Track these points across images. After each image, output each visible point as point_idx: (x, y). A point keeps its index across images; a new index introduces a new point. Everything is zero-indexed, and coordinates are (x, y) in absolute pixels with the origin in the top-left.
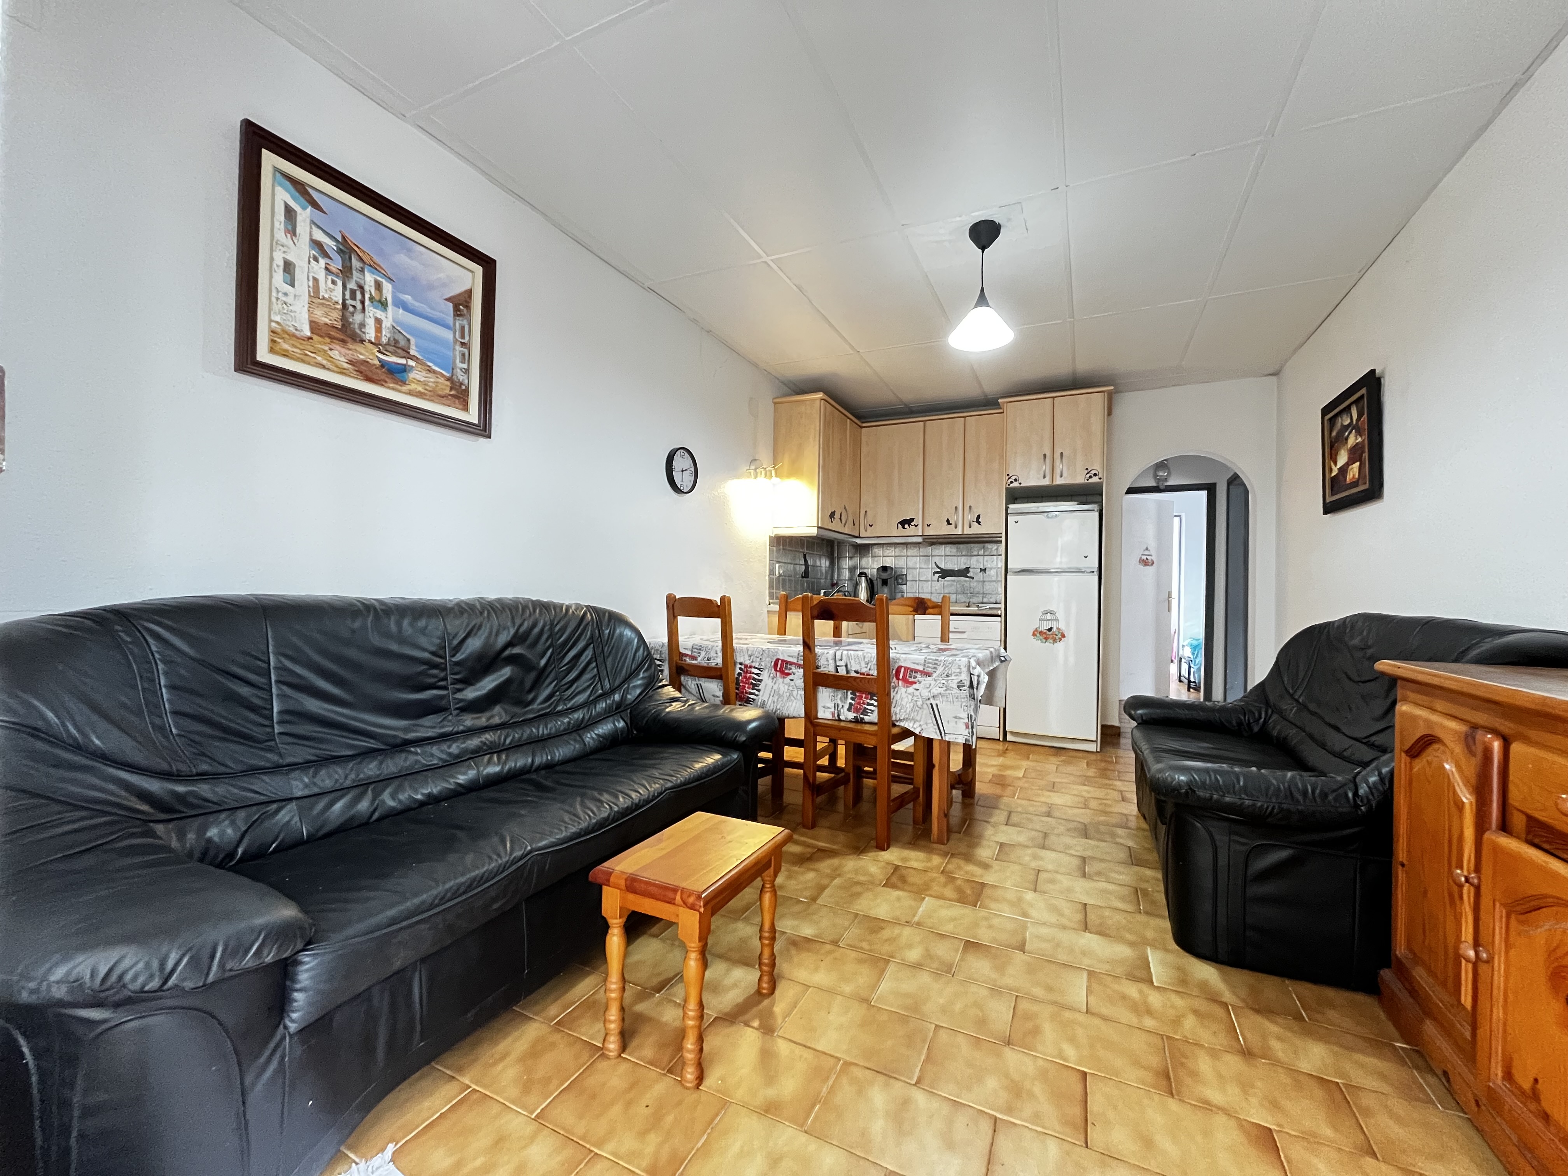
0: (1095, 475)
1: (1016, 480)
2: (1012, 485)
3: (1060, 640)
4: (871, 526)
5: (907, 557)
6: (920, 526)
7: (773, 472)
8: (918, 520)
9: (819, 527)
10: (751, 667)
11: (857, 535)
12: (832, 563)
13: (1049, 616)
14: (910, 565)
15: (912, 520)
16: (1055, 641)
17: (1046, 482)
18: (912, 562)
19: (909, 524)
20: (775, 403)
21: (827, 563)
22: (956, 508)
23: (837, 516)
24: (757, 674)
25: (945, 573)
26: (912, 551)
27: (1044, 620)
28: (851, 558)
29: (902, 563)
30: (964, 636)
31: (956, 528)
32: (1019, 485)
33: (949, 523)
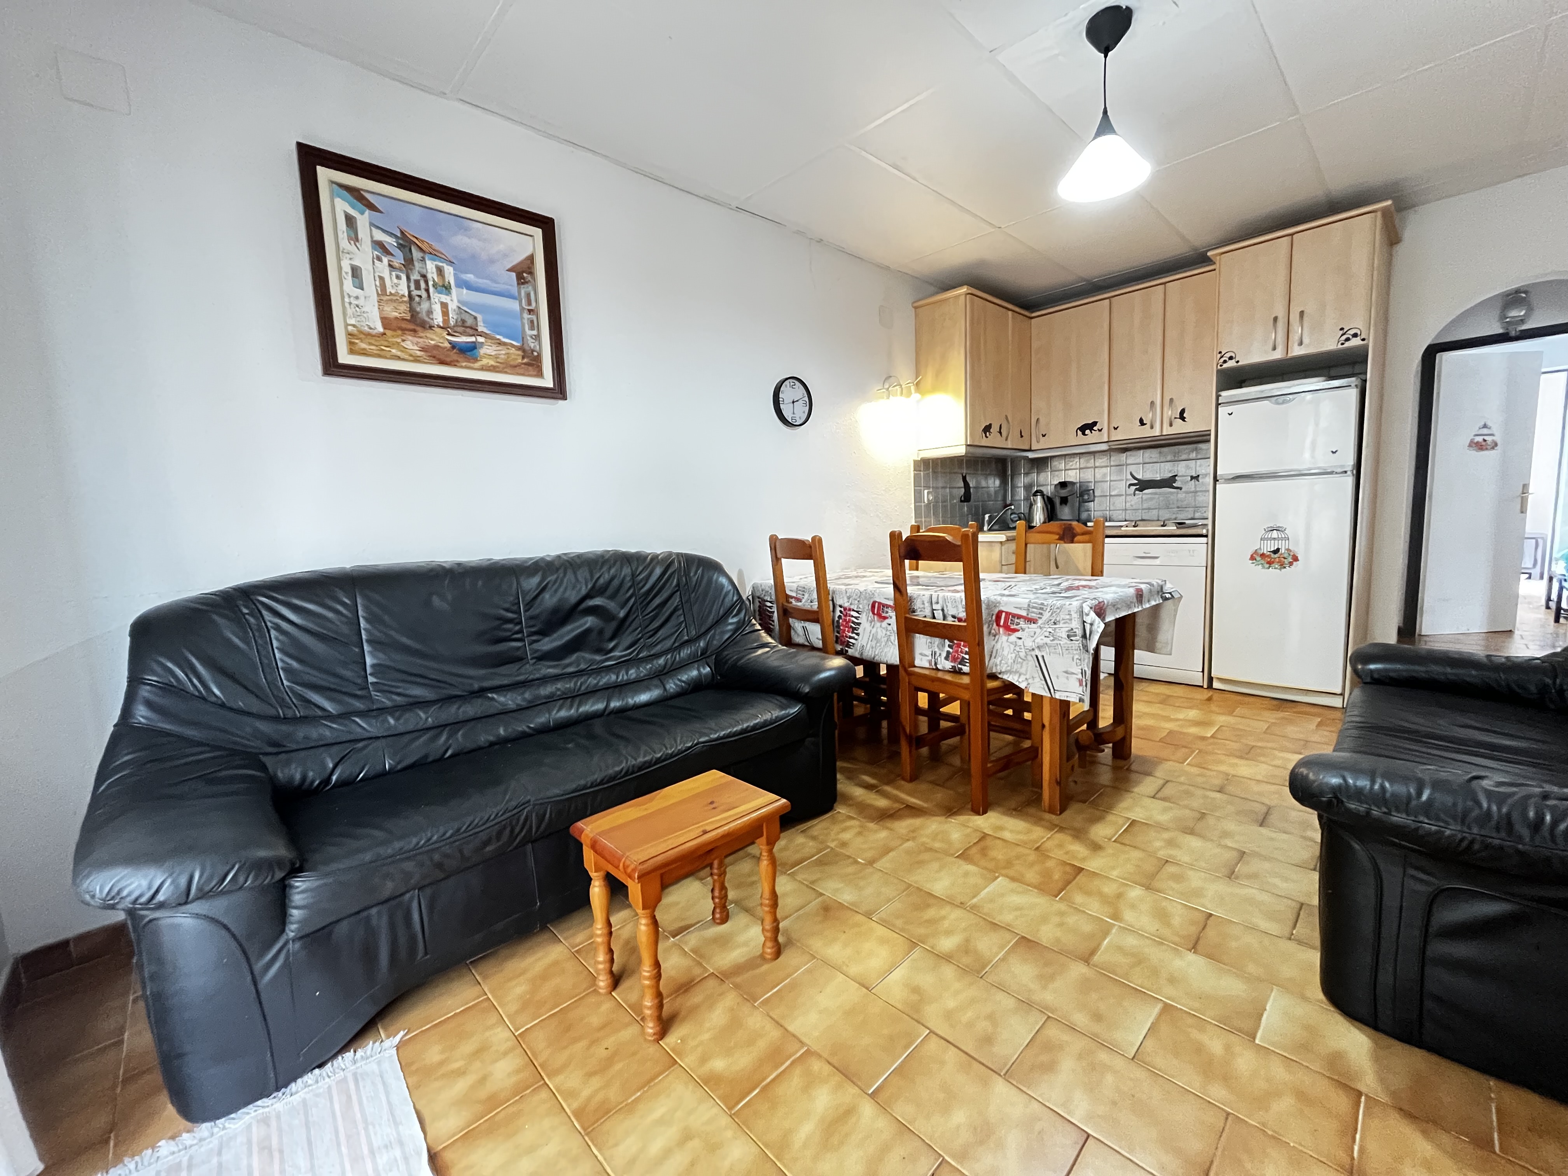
0: (1355, 335)
1: (1231, 358)
2: (1225, 366)
3: (1291, 564)
4: (1044, 436)
5: (1096, 467)
6: (1105, 430)
7: (913, 388)
8: (1103, 423)
9: (967, 445)
10: (850, 610)
11: (1027, 448)
12: (1004, 482)
13: (1275, 534)
14: (1098, 477)
15: (1095, 423)
16: (1282, 566)
17: (1278, 355)
18: (1099, 473)
19: (1091, 429)
20: (916, 308)
21: (997, 482)
22: (1152, 403)
23: (995, 429)
24: (856, 618)
25: (1143, 485)
26: (1101, 461)
27: (1267, 539)
28: (1026, 474)
29: (1088, 476)
30: (1157, 562)
31: (1152, 427)
32: (1235, 364)
33: (1142, 423)
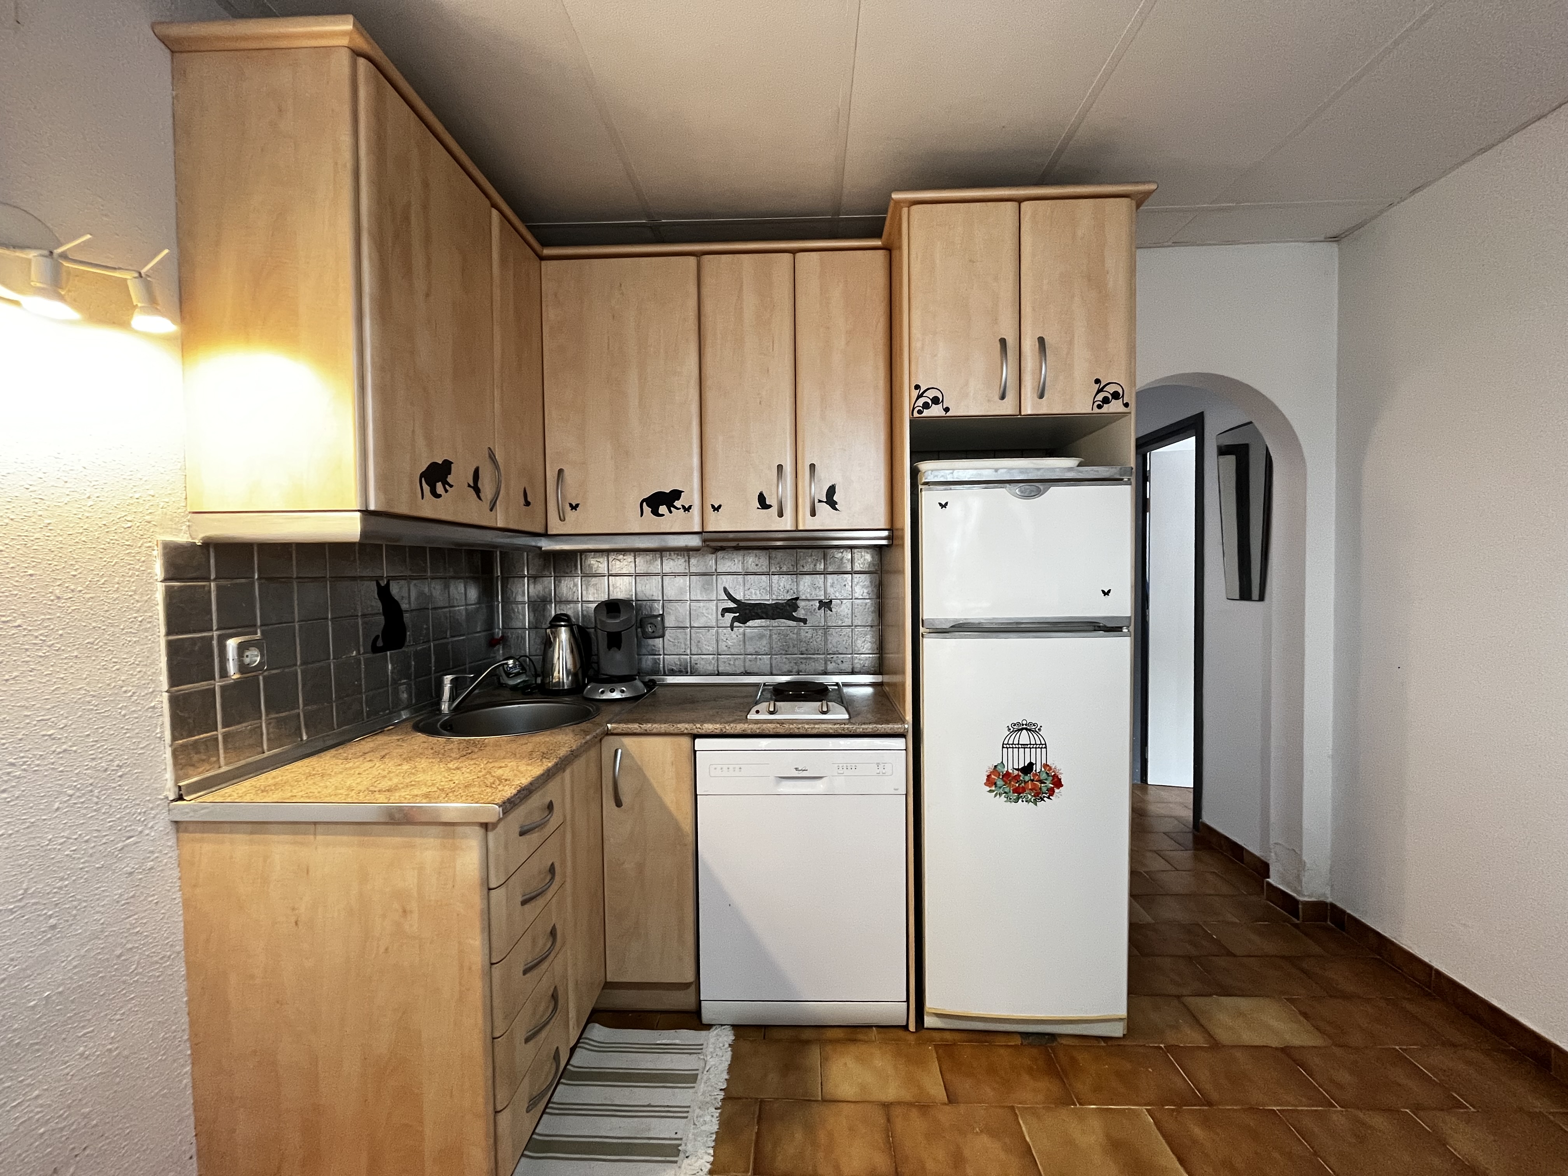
3: (1051, 792)
4: (574, 507)
5: (664, 575)
6: (696, 511)
8: (691, 496)
9: (367, 516)
11: (539, 529)
12: (487, 593)
13: (1024, 738)
14: (670, 593)
15: (676, 494)
16: (1037, 797)
17: (1006, 408)
18: (673, 587)
19: (670, 505)
20: (168, 42)
22: (780, 467)
23: (460, 477)
25: (746, 612)
27: (1012, 746)
28: (534, 578)
29: (650, 589)
30: (819, 787)
31: (781, 514)
32: (943, 413)
33: (763, 503)
